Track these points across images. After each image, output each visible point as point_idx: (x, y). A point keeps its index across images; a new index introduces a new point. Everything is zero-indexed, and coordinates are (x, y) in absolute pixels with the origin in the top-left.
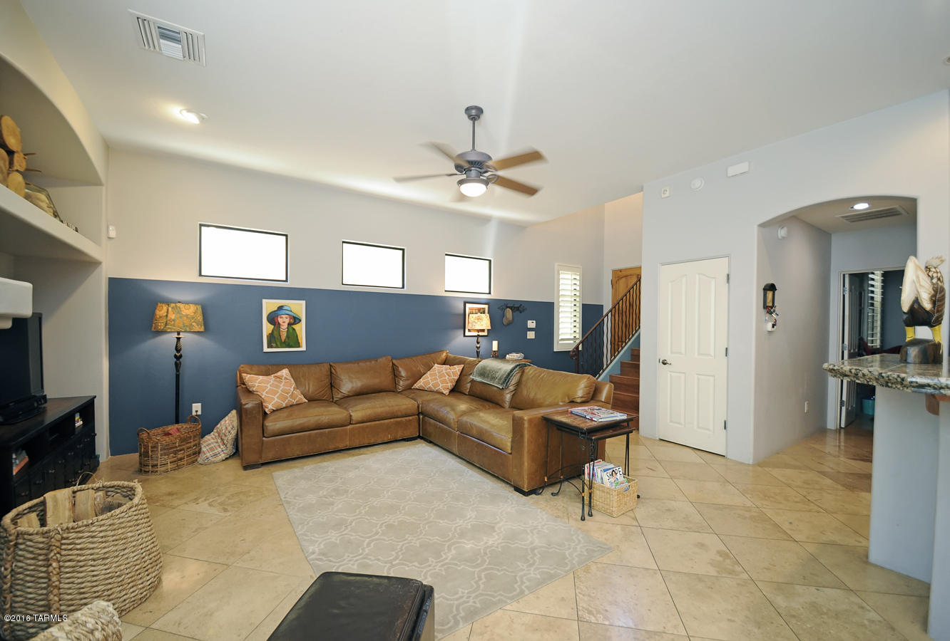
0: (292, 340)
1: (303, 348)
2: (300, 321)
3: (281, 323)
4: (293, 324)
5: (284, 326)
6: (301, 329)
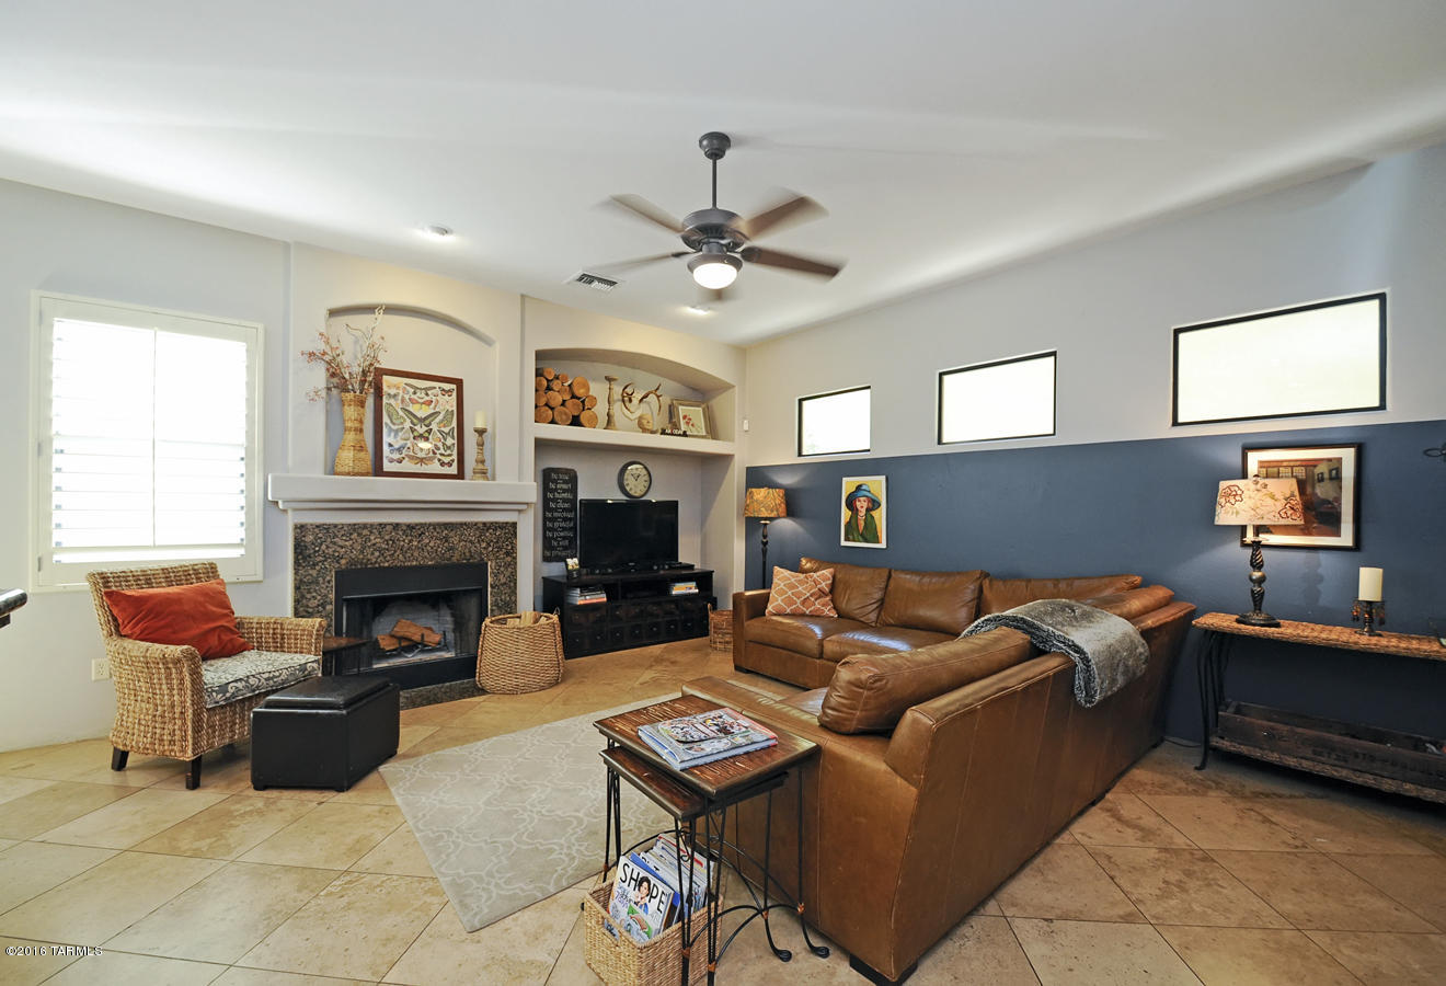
0: (870, 533)
1: (883, 545)
2: (880, 505)
3: (859, 508)
4: (872, 509)
5: (862, 512)
6: (880, 516)
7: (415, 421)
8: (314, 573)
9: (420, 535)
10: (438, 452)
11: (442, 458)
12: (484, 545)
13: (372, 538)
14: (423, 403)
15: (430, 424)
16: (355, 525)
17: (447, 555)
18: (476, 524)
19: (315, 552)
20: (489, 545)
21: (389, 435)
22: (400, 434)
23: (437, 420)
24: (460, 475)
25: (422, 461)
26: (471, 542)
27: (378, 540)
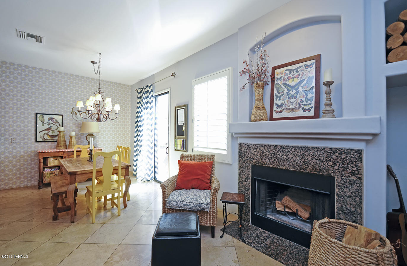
7: (290, 89)
8: (244, 164)
9: (287, 152)
10: (302, 104)
11: (305, 107)
12: (331, 164)
13: (265, 151)
14: (295, 77)
15: (298, 88)
16: (258, 145)
17: (304, 166)
18: (324, 149)
19: (245, 155)
20: (335, 164)
21: (277, 100)
22: (282, 97)
23: (302, 85)
24: (317, 115)
25: (292, 110)
26: (320, 160)
27: (267, 153)
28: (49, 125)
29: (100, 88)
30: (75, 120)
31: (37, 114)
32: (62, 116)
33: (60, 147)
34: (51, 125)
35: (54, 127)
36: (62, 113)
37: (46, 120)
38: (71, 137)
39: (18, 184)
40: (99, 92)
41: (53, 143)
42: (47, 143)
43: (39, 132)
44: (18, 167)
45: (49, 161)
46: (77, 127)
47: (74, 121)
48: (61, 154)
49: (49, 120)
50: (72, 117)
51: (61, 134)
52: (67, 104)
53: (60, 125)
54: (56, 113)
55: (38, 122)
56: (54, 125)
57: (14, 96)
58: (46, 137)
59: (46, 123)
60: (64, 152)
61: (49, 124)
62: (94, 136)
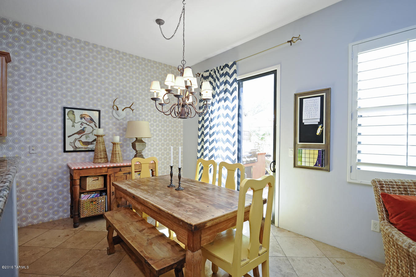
28: (82, 126)
29: (184, 60)
30: (116, 118)
31: (65, 108)
32: (99, 111)
33: (100, 160)
34: (85, 125)
35: (88, 129)
36: (99, 108)
37: (78, 119)
38: (114, 144)
39: (41, 218)
40: (182, 65)
41: (87, 153)
42: (78, 153)
43: (69, 137)
44: (40, 191)
45: (87, 183)
46: (118, 129)
47: (114, 120)
48: (104, 172)
49: (81, 118)
50: (111, 114)
51: (100, 139)
52: (105, 95)
53: (96, 126)
54: (91, 107)
55: (67, 121)
56: (88, 125)
57: (31, 80)
58: (78, 145)
59: (78, 123)
60: (109, 168)
61: (81, 124)
62: (145, 142)
